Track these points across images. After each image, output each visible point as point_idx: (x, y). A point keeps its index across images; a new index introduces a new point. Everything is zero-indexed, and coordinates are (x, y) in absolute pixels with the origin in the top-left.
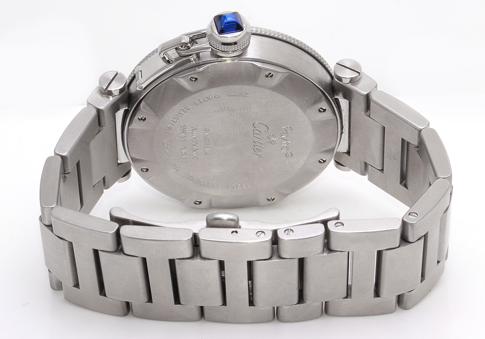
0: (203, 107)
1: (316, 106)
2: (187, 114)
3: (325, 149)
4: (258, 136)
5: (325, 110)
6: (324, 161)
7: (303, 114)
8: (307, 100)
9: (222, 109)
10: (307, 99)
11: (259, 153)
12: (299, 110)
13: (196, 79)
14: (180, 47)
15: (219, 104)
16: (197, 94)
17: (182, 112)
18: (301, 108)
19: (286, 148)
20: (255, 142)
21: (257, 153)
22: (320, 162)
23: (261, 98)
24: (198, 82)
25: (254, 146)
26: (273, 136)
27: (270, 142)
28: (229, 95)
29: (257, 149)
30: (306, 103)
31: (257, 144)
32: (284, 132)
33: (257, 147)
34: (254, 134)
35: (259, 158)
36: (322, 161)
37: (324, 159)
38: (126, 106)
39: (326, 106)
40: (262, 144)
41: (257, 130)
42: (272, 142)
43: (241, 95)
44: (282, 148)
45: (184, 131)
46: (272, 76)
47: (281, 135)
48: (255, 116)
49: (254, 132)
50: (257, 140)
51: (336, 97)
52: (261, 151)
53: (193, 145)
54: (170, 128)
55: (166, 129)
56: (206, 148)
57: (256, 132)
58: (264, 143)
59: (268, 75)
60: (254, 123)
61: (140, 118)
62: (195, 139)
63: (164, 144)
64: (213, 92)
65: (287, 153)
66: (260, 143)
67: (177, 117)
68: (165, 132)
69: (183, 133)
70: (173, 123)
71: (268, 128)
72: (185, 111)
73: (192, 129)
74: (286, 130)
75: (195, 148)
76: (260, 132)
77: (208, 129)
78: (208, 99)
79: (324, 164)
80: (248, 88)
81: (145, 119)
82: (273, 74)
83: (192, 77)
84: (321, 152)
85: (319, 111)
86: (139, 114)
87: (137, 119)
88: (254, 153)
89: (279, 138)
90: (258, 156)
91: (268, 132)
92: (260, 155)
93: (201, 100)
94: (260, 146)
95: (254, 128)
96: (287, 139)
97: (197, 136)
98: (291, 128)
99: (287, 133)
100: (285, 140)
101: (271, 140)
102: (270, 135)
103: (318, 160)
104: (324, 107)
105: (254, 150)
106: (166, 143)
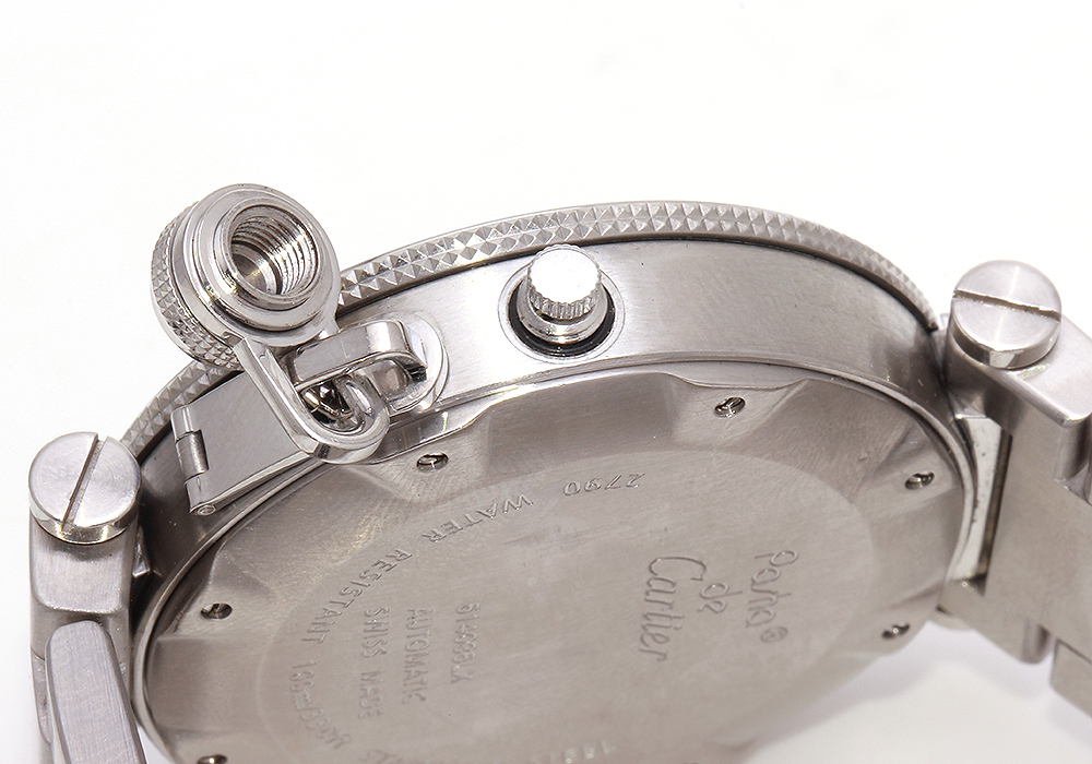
1: (897, 474)
2: (398, 574)
3: (910, 593)
4: (661, 597)
5: (927, 479)
6: (904, 629)
7: (844, 505)
8: (864, 459)
10: (864, 455)
11: (662, 648)
12: (832, 494)
13: (444, 457)
16: (439, 509)
17: (376, 570)
18: (840, 488)
19: (765, 616)
20: (649, 617)
21: (654, 646)
22: (887, 635)
23: (692, 482)
24: (447, 469)
25: (644, 627)
26: (721, 589)
27: (707, 606)
28: (567, 492)
29: (653, 637)
30: (858, 468)
31: (655, 621)
32: (762, 572)
33: (652, 630)
34: (647, 593)
35: (659, 660)
36: (896, 631)
37: (902, 624)
38: (140, 562)
39: (930, 463)
40: (675, 617)
41: (662, 579)
42: (713, 606)
43: (613, 485)
44: (749, 619)
45: (379, 624)
46: (739, 404)
47: (754, 581)
48: (660, 540)
49: (647, 588)
50: (656, 608)
51: (959, 416)
52: (667, 639)
53: (407, 662)
54: (324, 624)
55: (309, 631)
56: (458, 663)
57: (656, 585)
58: (681, 615)
59: (725, 405)
60: (655, 561)
61: (208, 608)
62: (419, 641)
63: (295, 675)
64: (505, 490)
65: (767, 631)
66: (668, 616)
67: (359, 588)
68: (305, 640)
69: (374, 633)
70: (337, 609)
71: (704, 567)
72: (387, 567)
73: (411, 614)
74: (772, 564)
75: (413, 670)
76: (674, 584)
77: (471, 606)
78: (482, 517)
79: (900, 639)
80: (641, 460)
81: (226, 610)
82: (742, 400)
83: (427, 456)
84: (894, 607)
85: (909, 484)
86: (205, 597)
87: (199, 614)
88: (645, 648)
89: (741, 592)
90: (656, 656)
91: (701, 579)
92: (663, 651)
93: (456, 525)
94: (668, 624)
95: (651, 575)
96: (773, 590)
97: (428, 632)
98: (793, 554)
99: (774, 571)
100: (765, 592)
101: (709, 602)
102: (710, 587)
103: (881, 631)
104: (925, 469)
105: (642, 640)
106: (305, 673)
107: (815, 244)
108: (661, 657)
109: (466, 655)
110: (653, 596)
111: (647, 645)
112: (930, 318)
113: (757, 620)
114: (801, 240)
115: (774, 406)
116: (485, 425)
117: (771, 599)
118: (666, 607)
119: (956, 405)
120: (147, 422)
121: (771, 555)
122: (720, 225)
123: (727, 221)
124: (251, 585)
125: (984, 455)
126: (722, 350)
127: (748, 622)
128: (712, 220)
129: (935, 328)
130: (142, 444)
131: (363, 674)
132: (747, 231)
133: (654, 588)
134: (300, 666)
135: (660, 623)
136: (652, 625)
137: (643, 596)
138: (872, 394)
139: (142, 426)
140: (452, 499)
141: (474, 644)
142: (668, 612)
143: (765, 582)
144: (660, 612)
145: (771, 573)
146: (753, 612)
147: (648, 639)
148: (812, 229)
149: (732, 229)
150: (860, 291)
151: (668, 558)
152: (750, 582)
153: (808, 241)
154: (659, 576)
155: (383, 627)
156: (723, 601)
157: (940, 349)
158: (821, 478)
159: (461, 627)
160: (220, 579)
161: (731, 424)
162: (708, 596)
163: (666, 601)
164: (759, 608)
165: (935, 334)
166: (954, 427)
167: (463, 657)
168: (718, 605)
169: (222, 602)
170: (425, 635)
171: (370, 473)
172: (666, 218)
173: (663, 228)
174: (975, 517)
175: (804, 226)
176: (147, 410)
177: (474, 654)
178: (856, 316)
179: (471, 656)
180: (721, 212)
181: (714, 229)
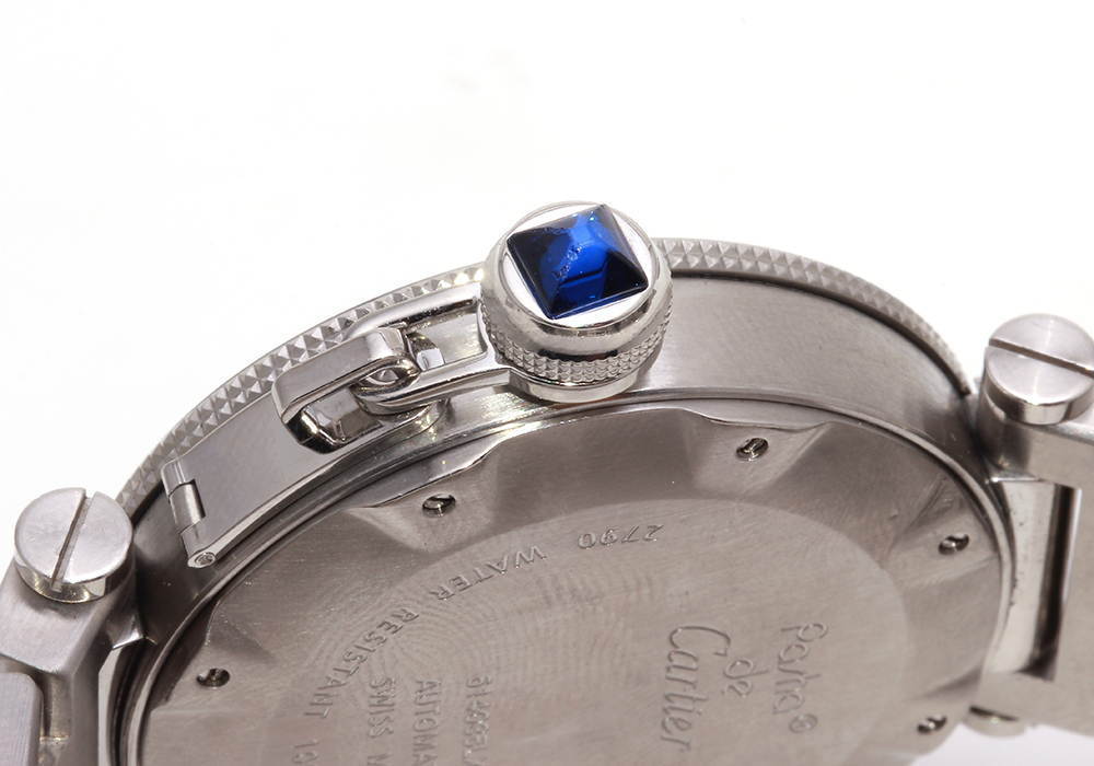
0: (468, 604)
1: (930, 535)
2: (404, 637)
3: (945, 681)
4: (682, 675)
5: (962, 543)
6: (940, 724)
7: (875, 569)
8: (895, 517)
9: (547, 598)
10: (895, 512)
11: (684, 736)
12: (861, 557)
13: (451, 500)
14: (370, 379)
15: (539, 582)
16: (448, 560)
17: (381, 632)
18: (870, 550)
19: (794, 700)
20: (672, 698)
21: (677, 734)
22: (923, 729)
23: (713, 537)
24: (455, 513)
25: (665, 711)
26: (746, 666)
27: (731, 687)
28: (581, 544)
29: (675, 721)
30: (889, 527)
31: (678, 704)
32: (788, 648)
33: (675, 714)
34: (668, 669)
35: (681, 750)
36: (932, 725)
37: (938, 717)
38: (133, 628)
39: (964, 525)
40: (699, 699)
41: (683, 653)
42: (738, 688)
43: (629, 538)
44: (777, 705)
45: (385, 698)
46: (762, 447)
47: (780, 658)
48: (681, 606)
49: (668, 663)
50: (677, 689)
51: (995, 479)
52: (690, 725)
53: (416, 744)
54: (326, 695)
55: (313, 704)
56: (470, 746)
57: (678, 660)
58: (704, 697)
59: (747, 447)
60: (675, 632)
61: (204, 675)
62: (428, 720)
63: (298, 757)
64: (516, 541)
65: (796, 719)
66: (691, 698)
67: (362, 652)
68: (307, 714)
69: (380, 709)
70: (340, 677)
71: (728, 639)
72: (393, 629)
73: (419, 687)
74: (800, 639)
75: (422, 755)
76: (695, 659)
77: (482, 679)
78: (492, 572)
79: (935, 735)
80: (660, 510)
81: (224, 677)
82: (765, 442)
83: (433, 499)
84: (930, 696)
85: (943, 549)
86: (201, 661)
87: (194, 681)
88: (665, 735)
89: (767, 671)
90: (679, 746)
91: (725, 655)
92: (686, 740)
93: (465, 580)
94: (690, 708)
95: (671, 648)
96: (801, 670)
97: (438, 709)
98: (821, 627)
99: (801, 647)
100: (792, 672)
101: (734, 682)
102: (734, 665)
103: (916, 725)
104: (959, 531)
105: (664, 725)
106: (308, 754)
107: (840, 288)
108: (684, 747)
109: (478, 738)
110: (675, 673)
111: (668, 732)
112: (963, 380)
113: (784, 706)
114: (825, 283)
115: (799, 450)
116: (493, 465)
117: (799, 681)
118: (688, 687)
119: (991, 467)
120: (139, 482)
121: (799, 628)
122: (740, 263)
123: (748, 260)
124: (250, 648)
125: (1021, 524)
126: (743, 386)
127: (775, 708)
128: (732, 258)
129: (967, 392)
130: (135, 505)
131: (370, 758)
132: (769, 271)
133: (676, 662)
134: (303, 746)
135: (683, 706)
136: (675, 709)
137: (663, 673)
138: (902, 443)
139: (134, 487)
140: (460, 549)
141: (487, 726)
142: (691, 693)
143: (792, 661)
144: (683, 693)
145: (799, 650)
146: (780, 696)
147: (670, 725)
148: (836, 274)
149: (752, 268)
150: (888, 340)
151: (688, 628)
152: (777, 660)
153: (833, 285)
154: (681, 649)
155: (388, 702)
156: (748, 681)
157: (973, 412)
158: (850, 536)
159: (471, 704)
160: (218, 641)
161: (753, 470)
162: (733, 675)
163: (689, 679)
164: (787, 691)
165: (969, 398)
166: (990, 489)
167: (475, 739)
168: (743, 686)
169: (220, 667)
170: (433, 711)
171: (374, 518)
172: (683, 254)
173: (680, 264)
174: (1014, 599)
175: (828, 270)
176: (139, 471)
177: (486, 737)
178: (884, 363)
179: (483, 739)
180: (741, 251)
181: (734, 266)
